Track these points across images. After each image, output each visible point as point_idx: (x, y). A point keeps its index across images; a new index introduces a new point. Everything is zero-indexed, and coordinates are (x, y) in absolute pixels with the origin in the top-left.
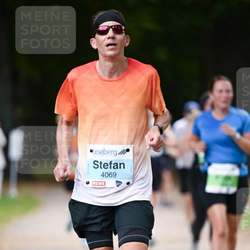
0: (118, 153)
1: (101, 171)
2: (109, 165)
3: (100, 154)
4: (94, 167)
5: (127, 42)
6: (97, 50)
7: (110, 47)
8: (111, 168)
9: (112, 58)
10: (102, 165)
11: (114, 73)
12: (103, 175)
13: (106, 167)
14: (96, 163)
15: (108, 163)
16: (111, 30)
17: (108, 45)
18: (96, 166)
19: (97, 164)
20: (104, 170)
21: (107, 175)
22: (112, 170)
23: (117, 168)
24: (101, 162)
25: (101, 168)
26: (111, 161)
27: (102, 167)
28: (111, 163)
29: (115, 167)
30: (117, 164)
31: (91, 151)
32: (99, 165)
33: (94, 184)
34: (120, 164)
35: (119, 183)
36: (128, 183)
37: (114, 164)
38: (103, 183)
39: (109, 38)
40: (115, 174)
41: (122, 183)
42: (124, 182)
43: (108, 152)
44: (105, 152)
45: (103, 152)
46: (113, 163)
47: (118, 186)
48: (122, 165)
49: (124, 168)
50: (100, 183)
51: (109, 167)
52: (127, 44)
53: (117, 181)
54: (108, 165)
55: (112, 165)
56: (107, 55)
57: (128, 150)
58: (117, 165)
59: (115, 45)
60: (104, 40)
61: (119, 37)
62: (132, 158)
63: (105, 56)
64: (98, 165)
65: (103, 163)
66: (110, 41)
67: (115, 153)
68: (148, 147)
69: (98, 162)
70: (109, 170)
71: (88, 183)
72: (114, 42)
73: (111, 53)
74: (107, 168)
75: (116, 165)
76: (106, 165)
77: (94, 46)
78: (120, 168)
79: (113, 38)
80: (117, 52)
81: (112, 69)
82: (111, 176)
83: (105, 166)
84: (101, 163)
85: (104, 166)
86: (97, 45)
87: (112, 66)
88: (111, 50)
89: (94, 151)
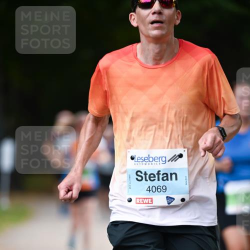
0: (167, 160)
1: (146, 184)
2: (157, 176)
3: (144, 162)
4: (137, 179)
5: (178, 19)
6: (137, 28)
7: (155, 25)
8: (159, 180)
9: (157, 40)
10: (148, 176)
11: (161, 59)
12: (149, 190)
13: (152, 179)
14: (139, 173)
15: (155, 173)
16: (157, 2)
17: (152, 23)
18: (140, 178)
20: (149, 183)
21: (154, 190)
22: (161, 183)
23: (167, 180)
24: (145, 172)
25: (146, 180)
26: (160, 171)
27: (148, 178)
28: (158, 173)
29: (165, 178)
30: (167, 174)
31: (132, 158)
32: (144, 176)
33: (138, 201)
34: (171, 174)
35: (170, 199)
36: (183, 200)
37: (163, 174)
38: (150, 200)
39: (154, 13)
40: (164, 188)
41: (174, 199)
42: (177, 198)
43: (154, 159)
44: (151, 159)
45: (147, 159)
46: (161, 173)
47: (169, 204)
48: (174, 176)
49: (176, 179)
50: (145, 201)
51: (156, 178)
52: (178, 22)
53: (167, 197)
54: (155, 177)
55: (161, 176)
56: (151, 35)
57: (181, 156)
58: (167, 176)
59: (161, 22)
62: (187, 167)
63: (148, 37)
64: (142, 177)
65: (148, 173)
66: (155, 17)
68: (202, 154)
69: (141, 173)
70: (156, 183)
71: (130, 200)
72: (161, 20)
73: (155, 32)
74: (154, 180)
75: (165, 175)
77: (134, 24)
78: (171, 179)
79: (160, 13)
80: (164, 32)
81: (158, 53)
82: (159, 190)
83: (152, 177)
84: (146, 174)
85: (150, 177)
86: (137, 22)
87: (157, 51)
88: (156, 28)
89: (136, 159)
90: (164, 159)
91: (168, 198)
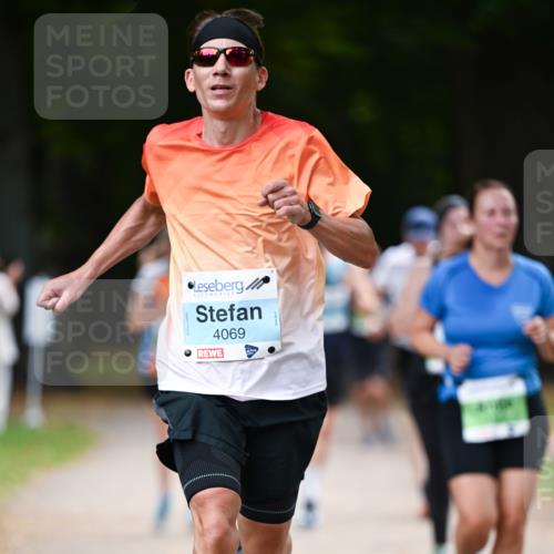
0: (245, 286)
1: (212, 326)
2: (229, 313)
3: (209, 292)
4: (198, 319)
5: (261, 81)
7: (218, 92)
8: (232, 319)
9: (221, 115)
10: (215, 314)
12: (217, 335)
13: (222, 318)
14: (201, 310)
15: (227, 308)
17: (214, 88)
18: (202, 318)
19: (203, 313)
20: (218, 325)
21: (225, 335)
22: (236, 324)
23: (246, 318)
24: (211, 307)
25: (213, 320)
26: (233, 305)
27: (215, 317)
28: (232, 309)
29: (242, 316)
30: (245, 310)
31: (191, 286)
32: (209, 314)
33: (200, 355)
34: (252, 310)
35: (251, 350)
36: (272, 350)
37: (239, 310)
38: (219, 352)
39: (216, 74)
40: (241, 331)
41: (257, 349)
42: (263, 347)
43: (224, 286)
44: (219, 287)
46: (236, 308)
47: (250, 356)
48: (256, 312)
49: (260, 317)
50: (213, 353)
51: (229, 317)
52: (262, 86)
53: (246, 346)
54: (226, 314)
55: (235, 314)
56: (211, 107)
57: (266, 280)
58: (246, 313)
59: (228, 88)
60: (207, 76)
62: (276, 296)
63: (209, 111)
64: (205, 315)
65: (216, 309)
66: (218, 81)
67: (239, 286)
69: (205, 309)
70: (228, 324)
71: (188, 354)
72: (227, 84)
73: (219, 104)
74: (225, 319)
75: (242, 311)
76: (222, 313)
78: (252, 317)
79: (225, 75)
80: (231, 102)
81: (225, 133)
82: (233, 335)
83: (220, 315)
84: (211, 310)
85: (218, 316)
86: (194, 85)
87: (222, 129)
88: (220, 97)
89: (196, 286)
91: (248, 347)
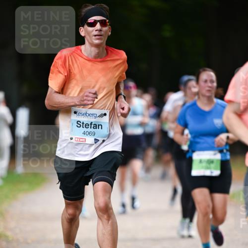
0: (97, 116)
1: (82, 130)
3: (83, 116)
4: (77, 126)
5: (109, 32)
7: (97, 37)
8: (91, 128)
9: (97, 46)
10: (84, 125)
11: (98, 57)
12: (84, 133)
14: (79, 123)
15: (89, 123)
16: (98, 24)
17: (95, 36)
18: (79, 126)
20: (85, 129)
21: (87, 134)
22: (92, 130)
23: (96, 128)
25: (83, 127)
26: (92, 122)
27: (84, 126)
28: (91, 124)
31: (75, 113)
32: (82, 125)
33: (76, 140)
34: (99, 125)
35: (96, 141)
36: (104, 141)
38: (84, 140)
39: (96, 30)
40: (94, 133)
41: (99, 140)
42: (101, 140)
43: (89, 115)
44: (87, 115)
45: (85, 114)
46: (93, 124)
47: (95, 143)
48: (100, 126)
49: (102, 128)
50: (81, 140)
51: (90, 127)
54: (89, 126)
55: (92, 126)
57: (105, 114)
58: (96, 126)
60: (93, 31)
61: (105, 29)
62: (108, 121)
64: (80, 125)
65: (85, 123)
66: (96, 33)
69: (81, 122)
70: (89, 130)
71: (71, 139)
73: (97, 42)
74: (88, 128)
77: (83, 34)
78: (99, 128)
79: (100, 30)
80: (102, 41)
82: (90, 134)
83: (87, 126)
84: (83, 123)
85: (85, 126)
86: (85, 33)
87: (97, 51)
88: (98, 39)
89: (78, 113)
90: (95, 115)
91: (95, 139)
